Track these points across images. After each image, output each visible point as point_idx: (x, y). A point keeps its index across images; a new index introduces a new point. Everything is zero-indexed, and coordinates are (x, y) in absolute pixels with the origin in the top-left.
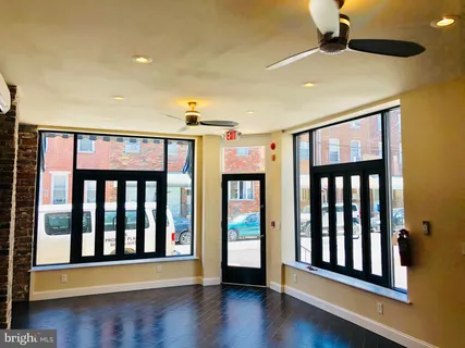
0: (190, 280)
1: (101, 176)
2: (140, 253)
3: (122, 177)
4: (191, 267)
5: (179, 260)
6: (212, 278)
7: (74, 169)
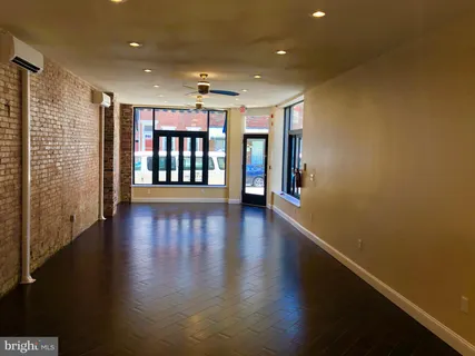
0: (222, 200)
1: (169, 135)
2: (193, 181)
3: (181, 135)
4: (222, 192)
5: (215, 187)
6: (236, 199)
7: (154, 130)
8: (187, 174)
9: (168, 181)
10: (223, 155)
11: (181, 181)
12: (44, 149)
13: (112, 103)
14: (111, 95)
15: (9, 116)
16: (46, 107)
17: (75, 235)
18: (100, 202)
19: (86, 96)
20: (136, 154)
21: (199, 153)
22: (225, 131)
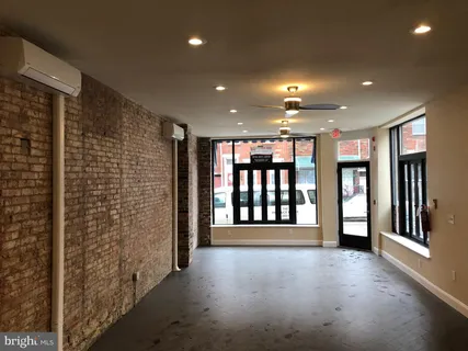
0: (314, 243)
2: (278, 219)
4: (315, 233)
5: (306, 226)
7: (234, 164)
8: (271, 210)
9: (251, 220)
10: (313, 187)
11: (265, 220)
12: (92, 196)
13: (186, 136)
14: (184, 127)
15: (29, 154)
16: (95, 141)
17: (139, 298)
18: (173, 250)
19: (154, 128)
20: (216, 190)
21: (285, 186)
22: (314, 160)
